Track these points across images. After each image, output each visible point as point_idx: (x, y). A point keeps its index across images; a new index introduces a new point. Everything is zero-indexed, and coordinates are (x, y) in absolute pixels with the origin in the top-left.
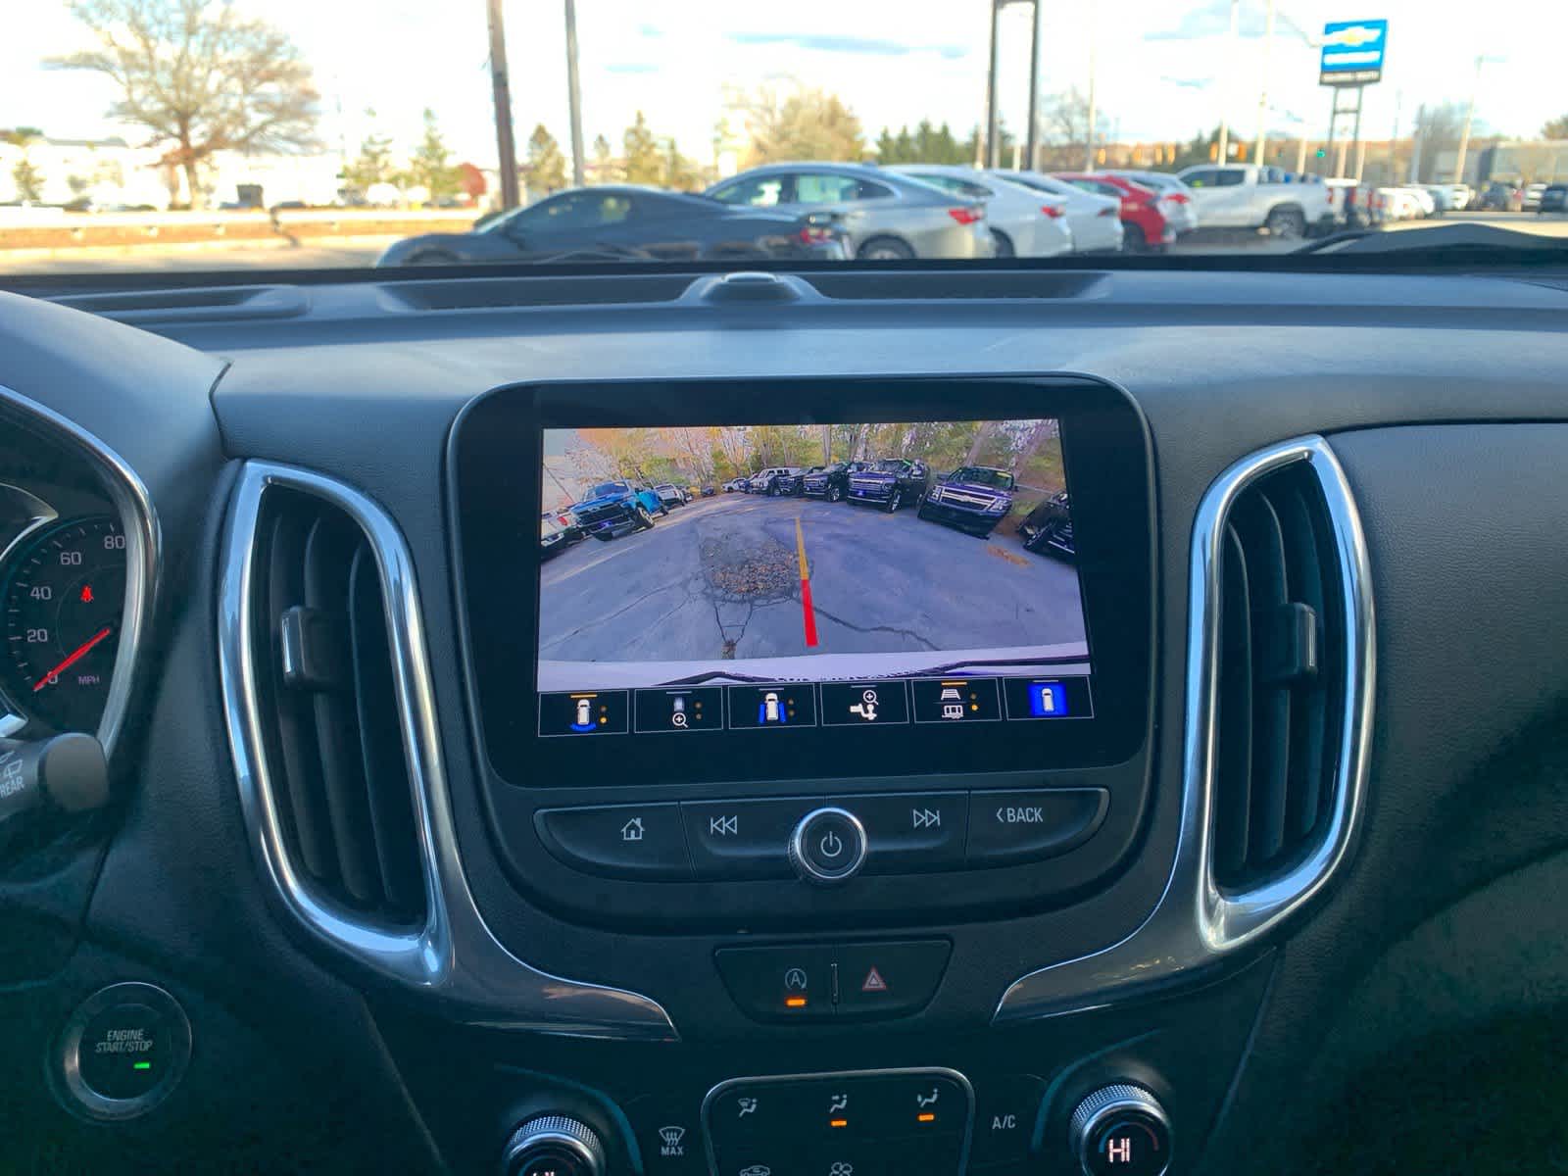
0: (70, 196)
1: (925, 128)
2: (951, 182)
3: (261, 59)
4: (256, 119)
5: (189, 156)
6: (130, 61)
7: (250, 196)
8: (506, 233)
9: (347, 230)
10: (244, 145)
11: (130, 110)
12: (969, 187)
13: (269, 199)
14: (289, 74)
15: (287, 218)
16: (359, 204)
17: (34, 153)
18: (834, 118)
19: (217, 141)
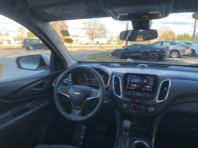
0: (80, 42)
1: (185, 34)
2: (186, 43)
3: (101, 28)
4: (100, 34)
5: (93, 38)
6: (88, 28)
7: (98, 43)
8: (126, 49)
9: (108, 47)
10: (98, 37)
11: (88, 34)
12: (189, 44)
13: (100, 43)
14: (104, 30)
15: (102, 46)
16: (109, 44)
17: (78, 38)
18: (171, 33)
19: (95, 37)
